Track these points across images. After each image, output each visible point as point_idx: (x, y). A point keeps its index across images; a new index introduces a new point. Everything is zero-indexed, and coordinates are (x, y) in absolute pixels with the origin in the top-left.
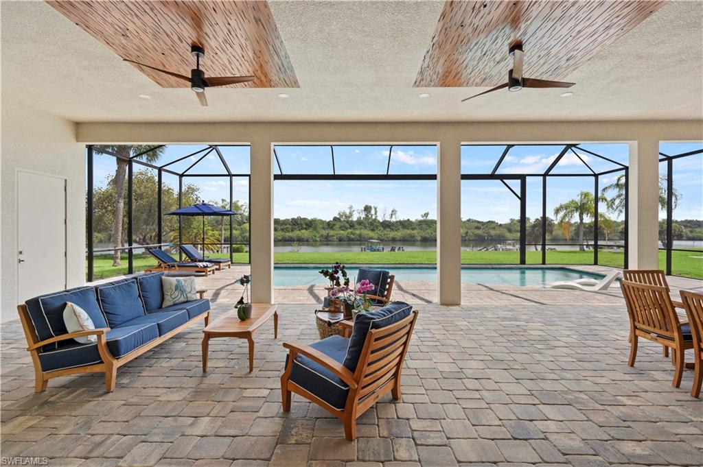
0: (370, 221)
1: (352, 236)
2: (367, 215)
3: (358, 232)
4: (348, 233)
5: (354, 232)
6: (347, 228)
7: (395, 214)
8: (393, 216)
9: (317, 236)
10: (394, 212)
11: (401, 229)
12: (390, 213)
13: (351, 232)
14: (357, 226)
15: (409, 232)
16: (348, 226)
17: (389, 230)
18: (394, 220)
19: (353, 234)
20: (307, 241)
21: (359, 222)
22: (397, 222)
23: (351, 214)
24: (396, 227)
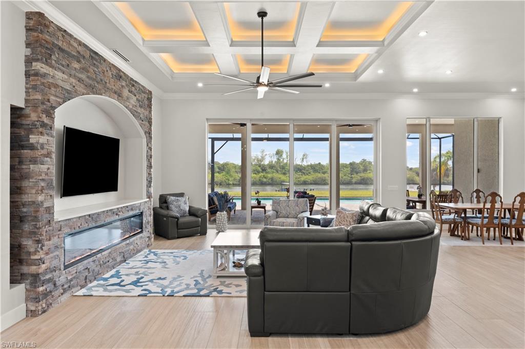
0: (281, 164)
1: (265, 180)
2: (278, 159)
3: (270, 176)
4: (260, 177)
5: (266, 175)
6: (259, 172)
7: (306, 158)
8: (305, 160)
9: (230, 179)
10: (305, 156)
11: (312, 173)
12: (301, 156)
13: (264, 176)
14: (269, 170)
15: (320, 175)
16: (261, 170)
17: (300, 173)
18: (305, 163)
19: (265, 178)
20: (220, 184)
21: (271, 166)
22: (308, 166)
23: (263, 158)
24: (307, 171)
